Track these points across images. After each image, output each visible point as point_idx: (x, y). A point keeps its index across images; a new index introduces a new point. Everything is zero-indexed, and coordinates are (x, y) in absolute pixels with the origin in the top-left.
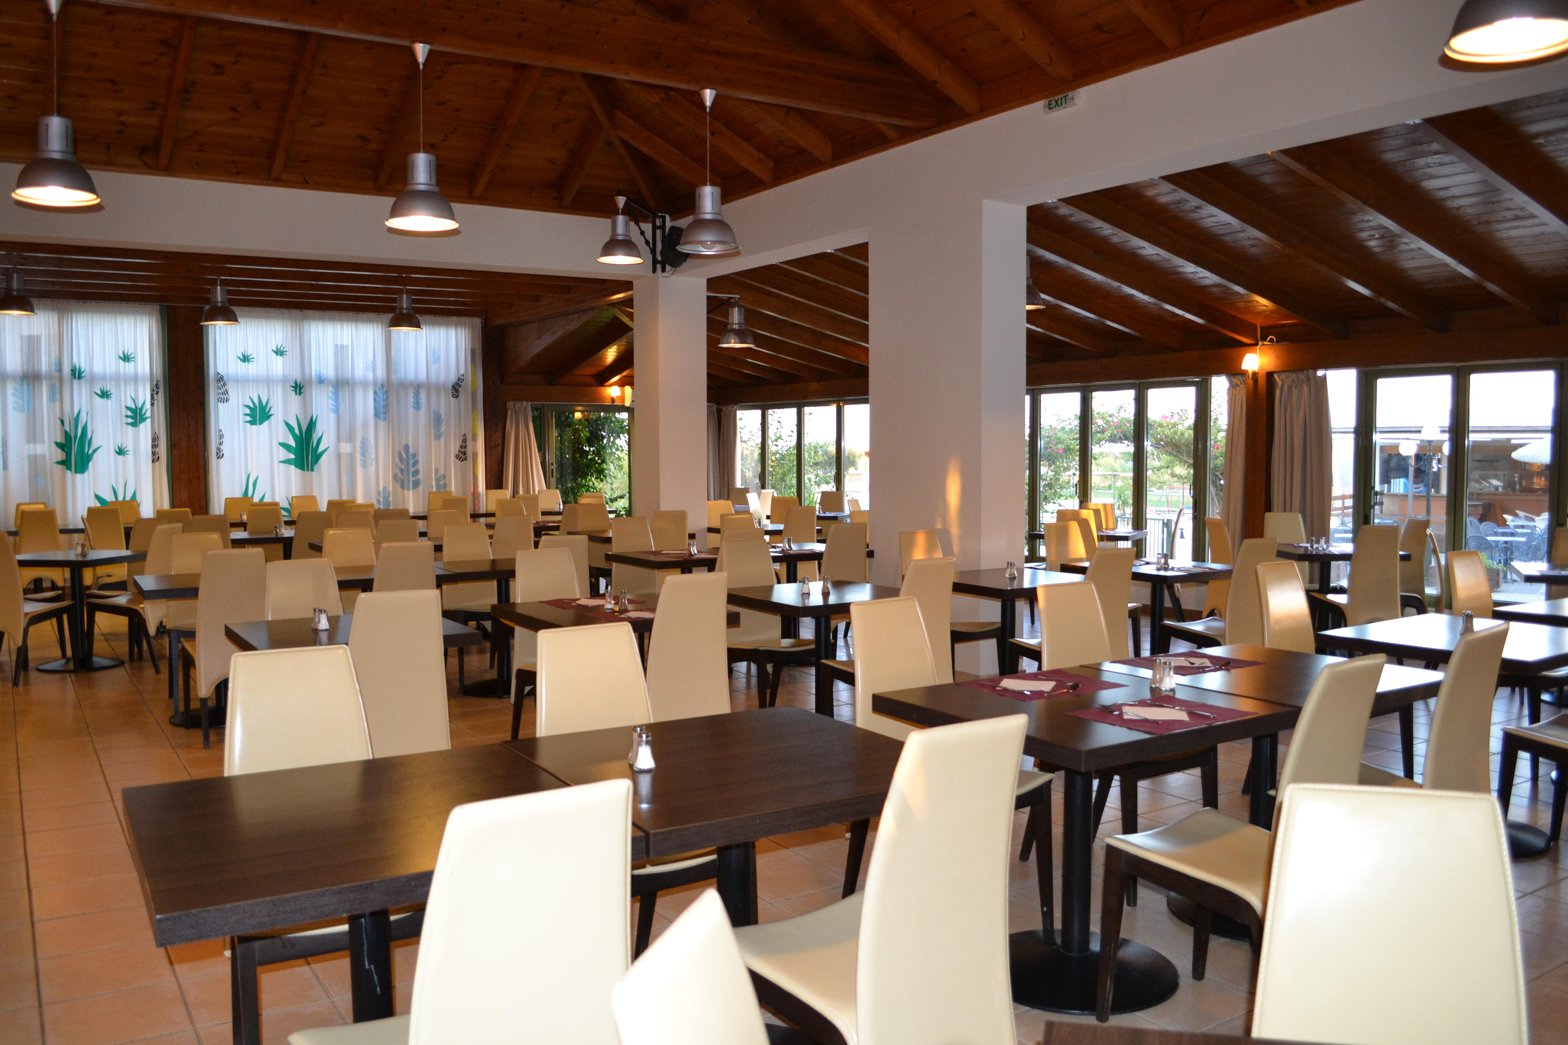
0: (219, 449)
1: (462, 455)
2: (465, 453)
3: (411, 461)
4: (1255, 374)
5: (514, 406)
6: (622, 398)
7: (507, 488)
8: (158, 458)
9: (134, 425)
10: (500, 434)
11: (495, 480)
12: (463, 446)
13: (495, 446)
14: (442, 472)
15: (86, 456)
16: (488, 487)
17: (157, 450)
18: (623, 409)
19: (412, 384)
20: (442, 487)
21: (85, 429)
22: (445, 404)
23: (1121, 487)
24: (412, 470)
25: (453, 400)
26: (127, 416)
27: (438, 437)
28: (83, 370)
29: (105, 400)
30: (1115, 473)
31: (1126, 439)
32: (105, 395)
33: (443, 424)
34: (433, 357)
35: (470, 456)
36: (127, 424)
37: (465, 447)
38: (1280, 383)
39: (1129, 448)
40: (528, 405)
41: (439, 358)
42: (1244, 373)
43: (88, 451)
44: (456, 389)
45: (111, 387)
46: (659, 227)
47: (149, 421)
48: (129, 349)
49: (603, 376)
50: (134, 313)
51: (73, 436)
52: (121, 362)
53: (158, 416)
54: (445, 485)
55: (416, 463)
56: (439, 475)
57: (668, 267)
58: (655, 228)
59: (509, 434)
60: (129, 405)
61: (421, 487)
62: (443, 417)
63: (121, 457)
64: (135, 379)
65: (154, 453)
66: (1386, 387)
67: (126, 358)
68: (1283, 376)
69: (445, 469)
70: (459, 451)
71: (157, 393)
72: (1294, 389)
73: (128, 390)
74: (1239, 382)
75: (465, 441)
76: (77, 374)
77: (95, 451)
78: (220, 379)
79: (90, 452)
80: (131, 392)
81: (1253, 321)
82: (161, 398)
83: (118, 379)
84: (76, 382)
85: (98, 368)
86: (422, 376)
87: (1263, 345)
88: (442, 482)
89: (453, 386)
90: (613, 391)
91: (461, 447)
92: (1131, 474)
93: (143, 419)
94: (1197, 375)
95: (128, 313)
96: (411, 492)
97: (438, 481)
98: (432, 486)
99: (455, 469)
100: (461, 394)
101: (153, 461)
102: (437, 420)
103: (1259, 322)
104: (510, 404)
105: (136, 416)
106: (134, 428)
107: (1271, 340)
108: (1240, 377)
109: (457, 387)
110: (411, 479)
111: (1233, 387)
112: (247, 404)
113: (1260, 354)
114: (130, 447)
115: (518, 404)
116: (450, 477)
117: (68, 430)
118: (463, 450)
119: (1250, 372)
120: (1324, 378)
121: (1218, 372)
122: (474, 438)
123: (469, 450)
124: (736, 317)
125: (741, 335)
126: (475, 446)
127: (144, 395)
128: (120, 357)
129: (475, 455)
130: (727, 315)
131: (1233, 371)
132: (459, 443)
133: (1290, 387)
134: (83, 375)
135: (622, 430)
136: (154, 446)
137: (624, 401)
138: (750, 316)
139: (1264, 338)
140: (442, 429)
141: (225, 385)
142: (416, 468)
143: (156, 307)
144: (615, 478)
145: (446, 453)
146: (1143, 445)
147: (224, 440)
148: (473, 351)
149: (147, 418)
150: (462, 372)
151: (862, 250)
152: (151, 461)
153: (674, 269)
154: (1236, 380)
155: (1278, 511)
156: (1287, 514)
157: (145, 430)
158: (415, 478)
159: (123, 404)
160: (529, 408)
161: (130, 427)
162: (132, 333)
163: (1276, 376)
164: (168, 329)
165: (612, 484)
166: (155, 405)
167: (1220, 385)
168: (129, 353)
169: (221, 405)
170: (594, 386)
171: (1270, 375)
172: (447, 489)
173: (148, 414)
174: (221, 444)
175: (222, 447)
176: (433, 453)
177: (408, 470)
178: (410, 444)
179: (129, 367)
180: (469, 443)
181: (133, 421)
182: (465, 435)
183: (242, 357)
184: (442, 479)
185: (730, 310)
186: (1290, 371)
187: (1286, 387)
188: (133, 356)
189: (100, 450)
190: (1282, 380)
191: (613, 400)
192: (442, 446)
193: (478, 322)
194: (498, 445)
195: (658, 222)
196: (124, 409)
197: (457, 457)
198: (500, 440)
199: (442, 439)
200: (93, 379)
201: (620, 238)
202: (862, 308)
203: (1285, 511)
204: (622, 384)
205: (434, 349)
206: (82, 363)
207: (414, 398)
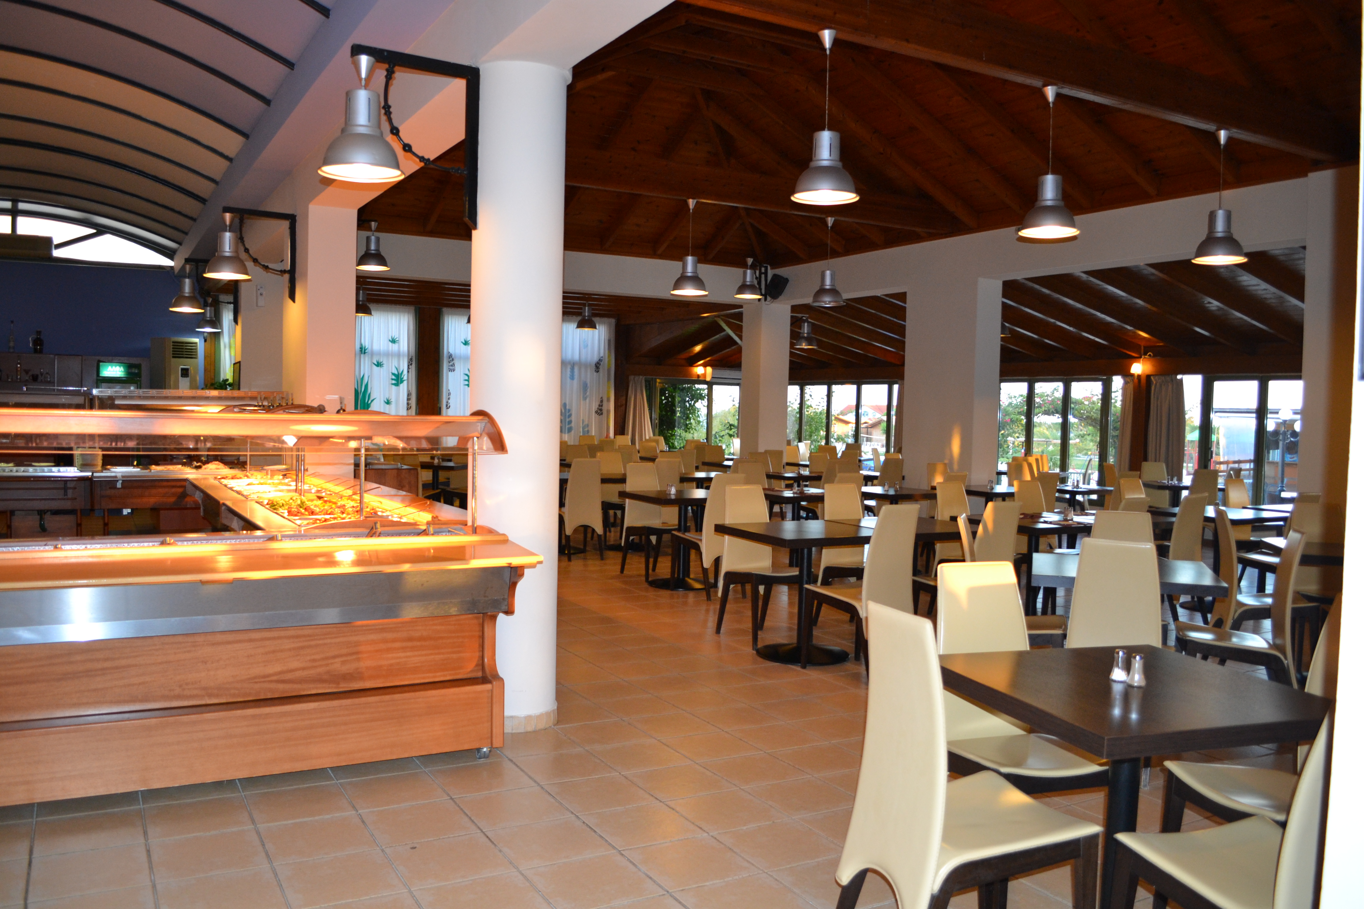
0: (447, 402)
1: (599, 412)
2: (601, 410)
3: (567, 414)
4: (1139, 376)
5: (634, 379)
6: (705, 375)
7: (628, 434)
8: (410, 407)
9: (397, 385)
10: (624, 398)
11: (621, 429)
12: (601, 405)
13: (621, 406)
14: (586, 422)
15: (366, 405)
16: (615, 434)
17: (410, 402)
18: (704, 382)
19: (569, 363)
20: (586, 432)
21: (366, 386)
22: (590, 376)
23: (1052, 451)
24: (567, 420)
25: (595, 373)
26: (392, 379)
27: (585, 399)
28: (366, 348)
29: (379, 368)
30: (1048, 440)
31: (1057, 413)
32: (379, 365)
33: (588, 390)
34: (584, 345)
35: (605, 412)
36: (392, 384)
37: (602, 406)
38: (1155, 382)
39: (1058, 419)
40: (642, 379)
41: (587, 345)
42: (1133, 375)
43: (368, 401)
44: (597, 366)
45: (384, 360)
46: (763, 273)
47: (405, 383)
48: (395, 335)
49: (693, 361)
50: (399, 311)
51: (359, 391)
52: (390, 343)
53: (412, 381)
54: (588, 431)
55: (570, 416)
56: (584, 424)
57: (769, 298)
58: (761, 273)
59: (630, 398)
60: (393, 372)
61: (573, 432)
62: (589, 385)
63: (388, 406)
64: (398, 355)
65: (408, 404)
66: (1220, 387)
67: (393, 341)
68: (1157, 378)
69: (588, 421)
70: (598, 409)
71: (411, 364)
72: (1163, 386)
73: (393, 361)
74: (1129, 380)
75: (602, 401)
76: (363, 350)
77: (372, 401)
78: (450, 356)
79: (369, 402)
80: (395, 363)
81: (1139, 343)
82: (413, 367)
83: (388, 354)
84: (362, 355)
85: (376, 347)
86: (576, 357)
87: (1145, 358)
88: (586, 429)
89: (595, 364)
90: (699, 370)
91: (599, 406)
92: (1059, 441)
93: (402, 381)
94: (1104, 375)
95: (395, 311)
96: (566, 435)
97: (583, 428)
98: (580, 432)
99: (595, 420)
100: (601, 370)
101: (407, 409)
102: (585, 387)
103: (1143, 344)
104: (631, 377)
105: (398, 379)
106: (396, 387)
107: (1150, 355)
108: (1130, 377)
109: (598, 365)
110: (567, 427)
111: (1126, 383)
112: (466, 373)
113: (1143, 364)
114: (393, 400)
115: (637, 378)
116: (592, 426)
117: (356, 388)
118: (600, 408)
119: (1136, 375)
120: (1181, 380)
121: (1117, 374)
122: (608, 400)
123: (604, 408)
124: (806, 329)
125: (809, 340)
126: (608, 406)
127: (404, 366)
128: (390, 340)
129: (608, 412)
130: (800, 328)
131: (1126, 374)
132: (598, 403)
133: (1161, 386)
134: (366, 351)
135: (702, 398)
136: (408, 399)
137: (705, 377)
138: (814, 327)
139: (1145, 354)
140: (588, 394)
141: (453, 360)
142: (570, 419)
143: (412, 309)
144: (695, 430)
145: (589, 409)
146: (1068, 418)
147: (451, 397)
148: (609, 341)
149: (405, 380)
150: (602, 355)
151: (902, 296)
152: (406, 409)
153: (772, 300)
154: (1128, 379)
155: (1152, 461)
156: (1157, 463)
157: (404, 387)
158: (569, 426)
159: (390, 371)
160: (643, 381)
161: (393, 386)
162: (398, 325)
163: (1152, 378)
164: (419, 323)
165: (693, 434)
166: (410, 372)
167: (1118, 382)
168: (395, 338)
169: (450, 373)
170: (686, 366)
171: (1148, 377)
172: (590, 434)
173: (405, 378)
174: (449, 399)
175: (449, 401)
176: (582, 411)
177: (565, 421)
178: (567, 403)
179: (395, 347)
180: (605, 403)
181: (396, 382)
182: (602, 398)
183: (464, 342)
184: (586, 427)
185: (802, 324)
186: (1161, 375)
187: (1158, 384)
188: (397, 339)
189: (375, 401)
190: (1156, 380)
191: (698, 376)
192: (587, 405)
193: (613, 321)
194: (623, 405)
195: (763, 270)
196: (391, 374)
197: (596, 412)
198: (624, 402)
199: (588, 400)
200: (372, 354)
201: (748, 283)
202: (901, 331)
203: (1156, 461)
204: (705, 365)
205: (585, 339)
206: (367, 344)
207: (571, 372)
